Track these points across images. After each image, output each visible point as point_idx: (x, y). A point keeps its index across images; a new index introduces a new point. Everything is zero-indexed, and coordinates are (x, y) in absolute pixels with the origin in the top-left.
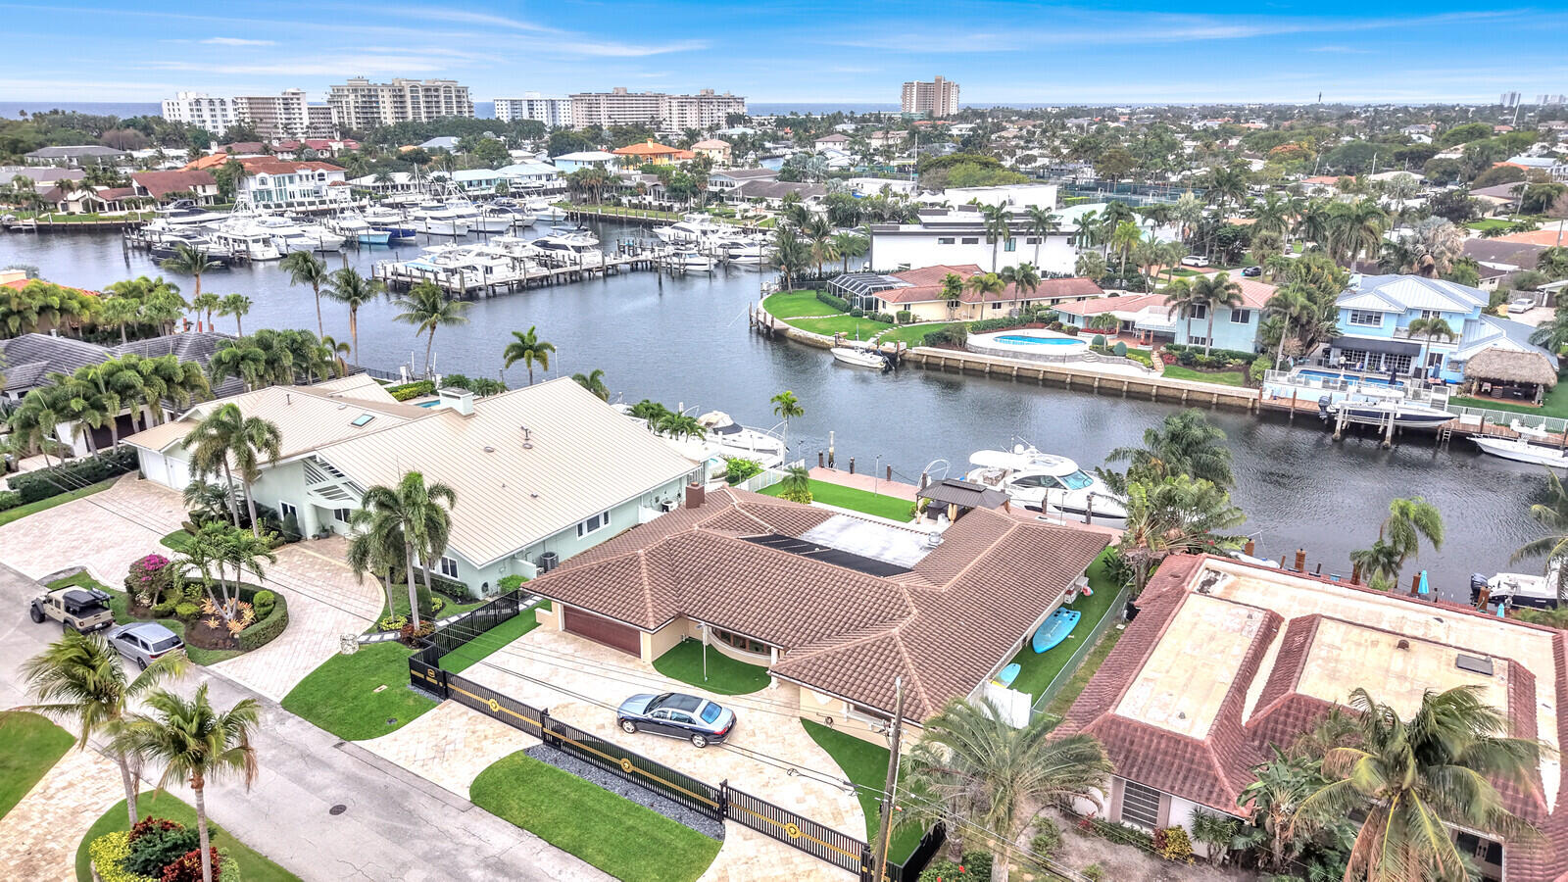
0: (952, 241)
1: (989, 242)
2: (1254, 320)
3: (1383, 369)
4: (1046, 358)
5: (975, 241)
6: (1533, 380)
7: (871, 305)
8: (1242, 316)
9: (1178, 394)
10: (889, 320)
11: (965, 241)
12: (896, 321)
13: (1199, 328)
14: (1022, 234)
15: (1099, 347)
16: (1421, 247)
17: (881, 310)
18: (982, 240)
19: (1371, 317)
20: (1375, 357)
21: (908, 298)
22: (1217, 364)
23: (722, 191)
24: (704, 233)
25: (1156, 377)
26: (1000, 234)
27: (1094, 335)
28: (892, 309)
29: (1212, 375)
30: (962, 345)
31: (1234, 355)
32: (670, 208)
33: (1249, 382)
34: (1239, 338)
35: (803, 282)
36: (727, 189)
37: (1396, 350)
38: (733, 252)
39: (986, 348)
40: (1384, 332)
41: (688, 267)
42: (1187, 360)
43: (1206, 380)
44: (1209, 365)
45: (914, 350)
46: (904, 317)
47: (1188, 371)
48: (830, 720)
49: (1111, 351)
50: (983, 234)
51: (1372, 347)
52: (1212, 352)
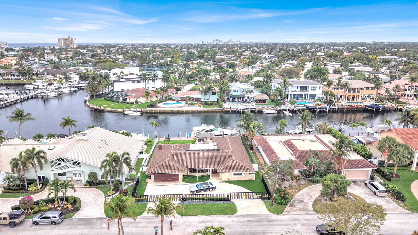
0: (134, 82)
1: (143, 82)
2: (217, 94)
3: (240, 101)
4: (178, 107)
5: (140, 82)
6: (266, 99)
7: (126, 100)
8: (214, 93)
9: (208, 111)
10: (133, 103)
11: (137, 82)
12: (135, 103)
13: (207, 97)
14: (151, 79)
15: (187, 103)
16: (236, 77)
17: (128, 101)
18: (141, 82)
19: (236, 91)
20: (238, 98)
21: (136, 97)
22: (212, 104)
23: (37, 73)
24: (43, 86)
25: (202, 108)
26: (147, 80)
27: (185, 101)
28: (133, 100)
29: (212, 106)
30: (156, 107)
31: (215, 101)
32: (20, 79)
33: (220, 106)
34: (214, 98)
35: (98, 96)
36: (38, 72)
37: (242, 97)
38: (61, 90)
39: (162, 106)
40: (239, 94)
41: (48, 96)
42: (206, 104)
43: (212, 107)
44: (211, 104)
45: (145, 109)
46: (137, 102)
47: (207, 106)
48: (229, 179)
49: (190, 104)
50: (142, 80)
51: (237, 97)
52: (211, 101)
